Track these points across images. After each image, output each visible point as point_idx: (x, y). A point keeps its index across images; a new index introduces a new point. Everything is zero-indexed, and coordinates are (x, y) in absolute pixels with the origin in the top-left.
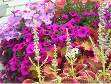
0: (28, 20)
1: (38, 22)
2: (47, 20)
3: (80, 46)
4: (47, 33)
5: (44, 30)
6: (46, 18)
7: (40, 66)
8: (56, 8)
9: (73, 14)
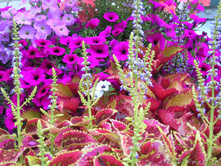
0: (24, 25)
1: (44, 31)
2: (60, 27)
3: (113, 77)
4: (57, 51)
5: (52, 46)
6: (59, 24)
7: (21, 104)
8: (80, 5)
9: (111, 18)
